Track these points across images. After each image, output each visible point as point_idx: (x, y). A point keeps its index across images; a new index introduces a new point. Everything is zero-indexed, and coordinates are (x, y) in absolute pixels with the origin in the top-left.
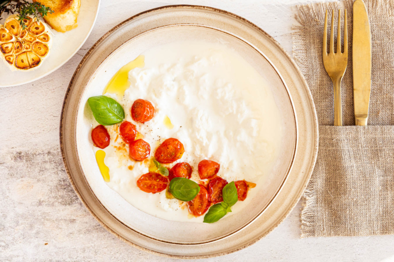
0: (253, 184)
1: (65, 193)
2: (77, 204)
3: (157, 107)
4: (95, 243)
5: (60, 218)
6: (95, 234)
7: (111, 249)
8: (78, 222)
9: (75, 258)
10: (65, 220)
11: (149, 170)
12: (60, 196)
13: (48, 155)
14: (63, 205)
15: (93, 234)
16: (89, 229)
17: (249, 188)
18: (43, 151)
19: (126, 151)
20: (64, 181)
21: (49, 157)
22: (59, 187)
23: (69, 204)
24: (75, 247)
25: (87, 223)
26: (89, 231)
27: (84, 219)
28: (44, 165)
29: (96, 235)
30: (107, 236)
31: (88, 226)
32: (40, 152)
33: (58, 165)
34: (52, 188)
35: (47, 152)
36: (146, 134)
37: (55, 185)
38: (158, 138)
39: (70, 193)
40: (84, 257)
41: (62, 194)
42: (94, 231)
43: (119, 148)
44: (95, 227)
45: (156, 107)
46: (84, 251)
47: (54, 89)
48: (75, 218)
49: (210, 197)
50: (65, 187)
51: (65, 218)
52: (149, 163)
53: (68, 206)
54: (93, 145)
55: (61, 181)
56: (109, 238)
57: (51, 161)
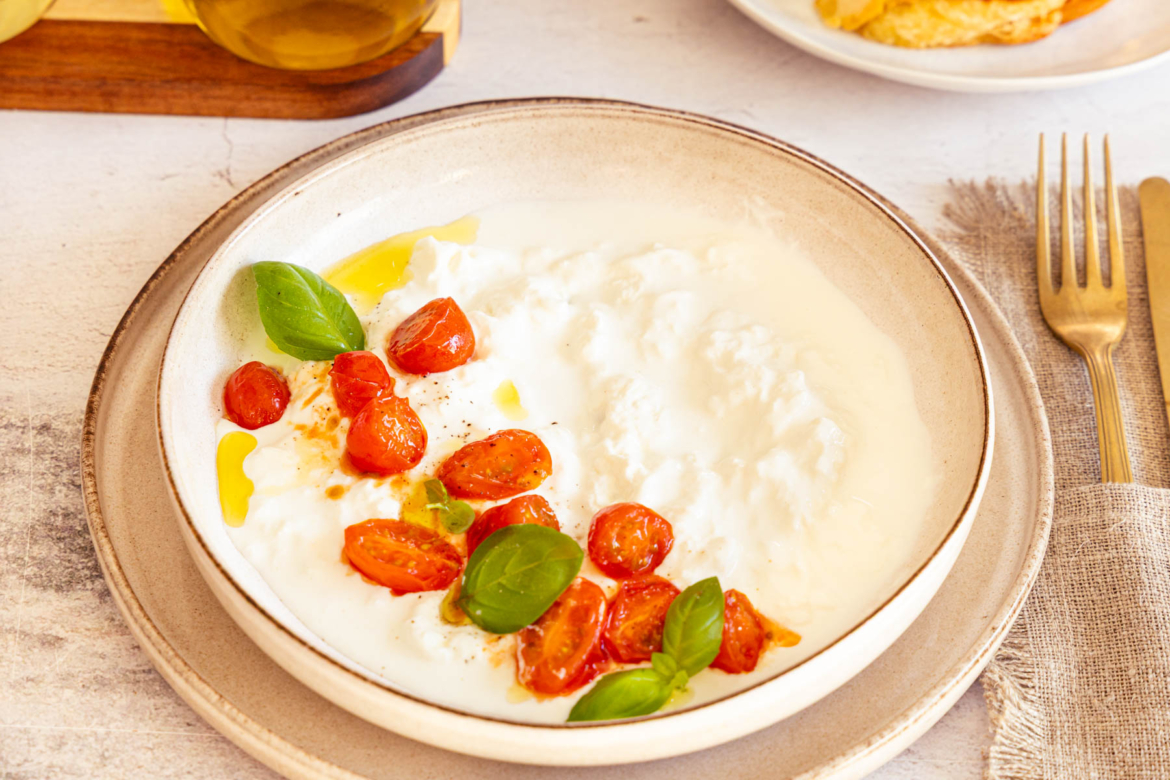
0: (790, 634)
1: (55, 551)
2: (89, 593)
3: (486, 342)
4: (112, 726)
5: (8, 626)
6: (122, 698)
7: (170, 756)
8: (72, 647)
9: (13, 762)
10: (22, 632)
11: (402, 513)
12: (33, 558)
13: (40, 433)
14: (36, 586)
15: (115, 697)
16: (107, 676)
17: (772, 644)
18: (26, 420)
19: (335, 443)
20: (66, 516)
21: (40, 439)
22: (41, 531)
23: (59, 589)
24: (28, 725)
25: (103, 656)
26: (102, 683)
27: (99, 642)
28: (14, 459)
29: (124, 702)
30: (165, 712)
31: (104, 667)
32: (13, 421)
33: (64, 465)
34: (16, 530)
35: (38, 423)
36: (424, 408)
37: (29, 522)
38: (464, 430)
39: (74, 557)
40: (51, 766)
41: (44, 553)
42: (122, 688)
43: (313, 433)
44: (132, 676)
45: (481, 340)
46: (61, 745)
47: (130, 265)
48: (62, 634)
49: (613, 627)
50: (66, 534)
51: (27, 628)
52: (409, 490)
53: (51, 594)
54: (221, 413)
55: (55, 515)
56: (174, 721)
57: (44, 452)
